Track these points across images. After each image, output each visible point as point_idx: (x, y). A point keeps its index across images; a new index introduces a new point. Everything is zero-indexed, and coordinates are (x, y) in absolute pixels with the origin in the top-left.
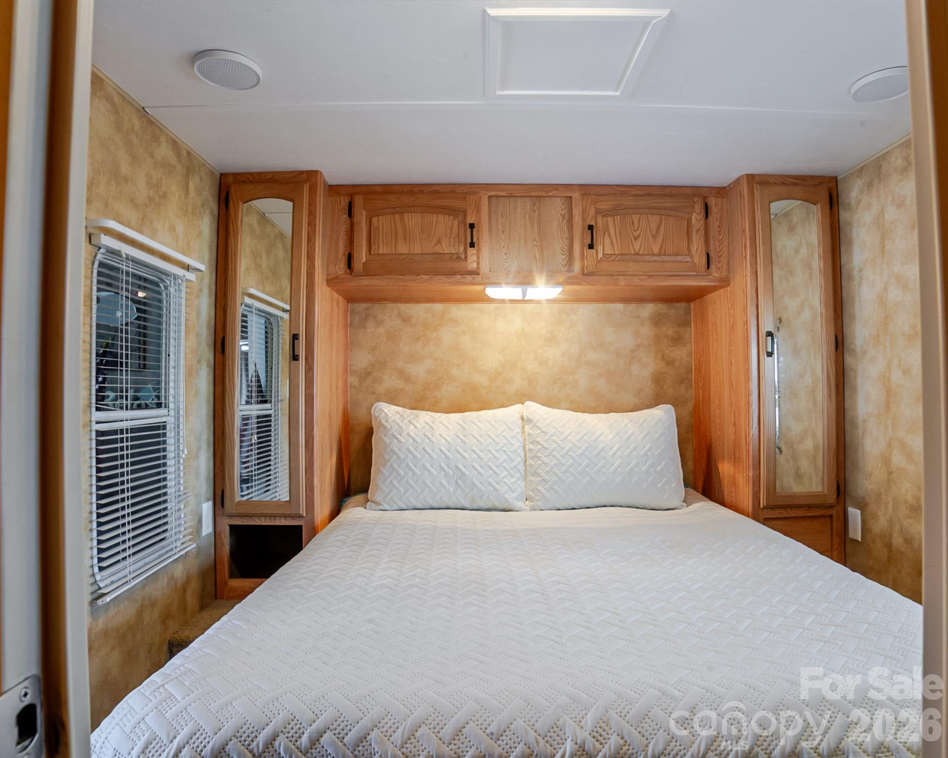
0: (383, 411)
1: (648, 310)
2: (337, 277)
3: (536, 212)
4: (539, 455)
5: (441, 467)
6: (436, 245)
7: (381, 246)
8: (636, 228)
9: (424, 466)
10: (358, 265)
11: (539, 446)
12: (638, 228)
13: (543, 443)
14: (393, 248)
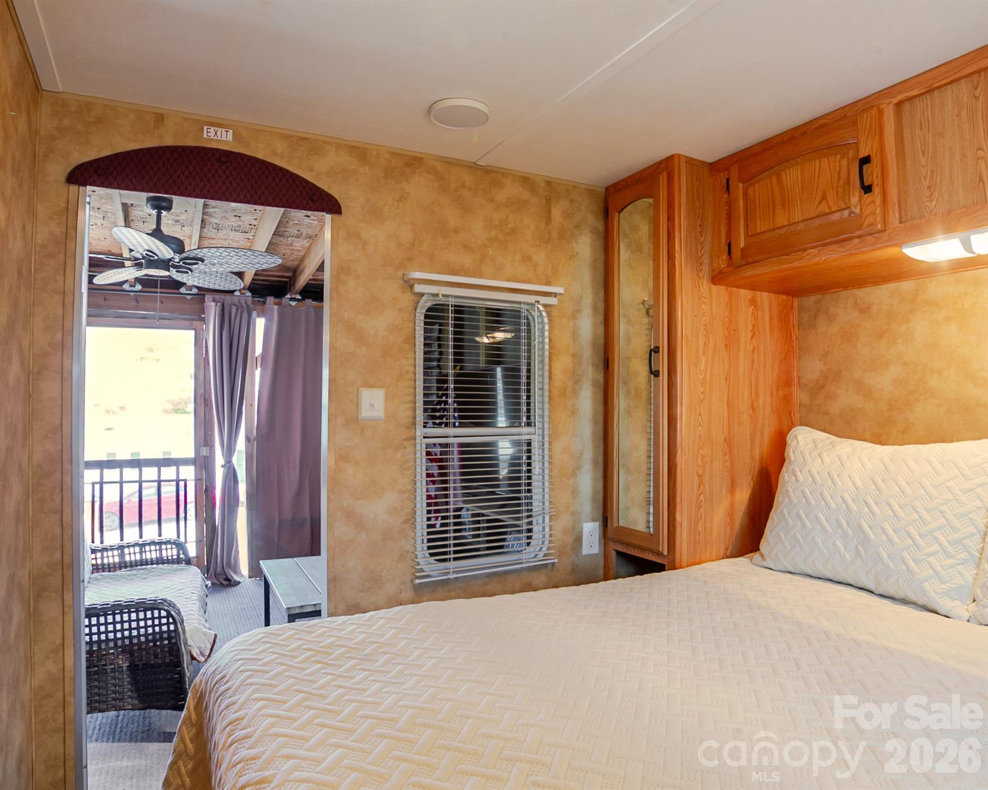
0: (796, 439)
2: (721, 273)
6: (820, 203)
7: (758, 222)
9: (817, 518)
10: (736, 253)
14: (771, 219)
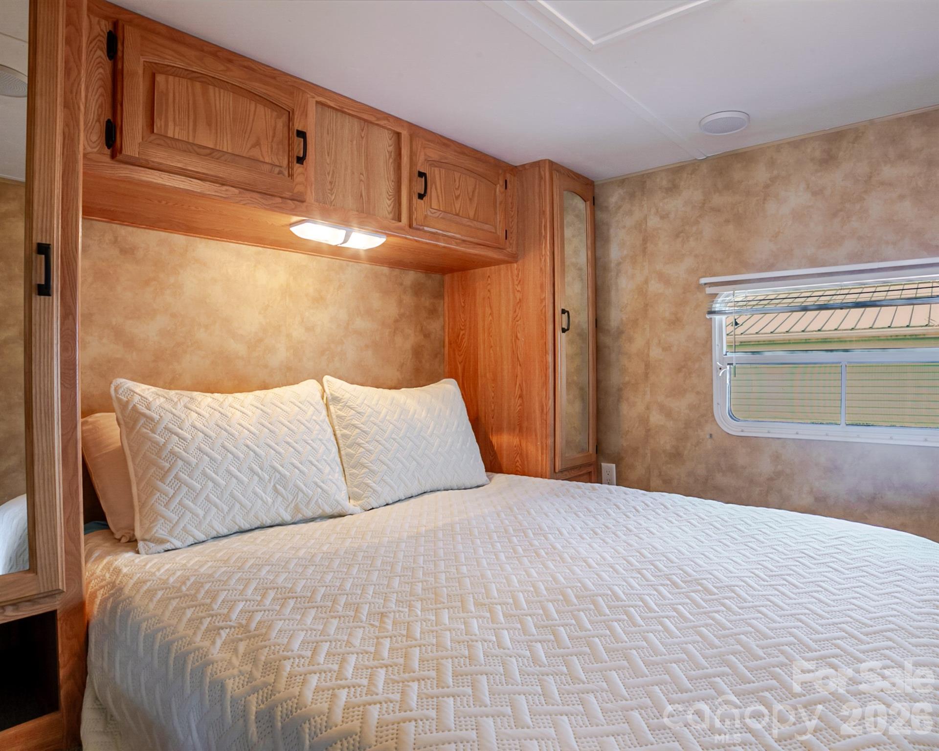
0: (134, 392)
1: (410, 277)
3: (364, 139)
4: (360, 441)
5: (252, 470)
6: (254, 146)
8: (457, 187)
11: (358, 431)
12: (459, 187)
13: (362, 425)
